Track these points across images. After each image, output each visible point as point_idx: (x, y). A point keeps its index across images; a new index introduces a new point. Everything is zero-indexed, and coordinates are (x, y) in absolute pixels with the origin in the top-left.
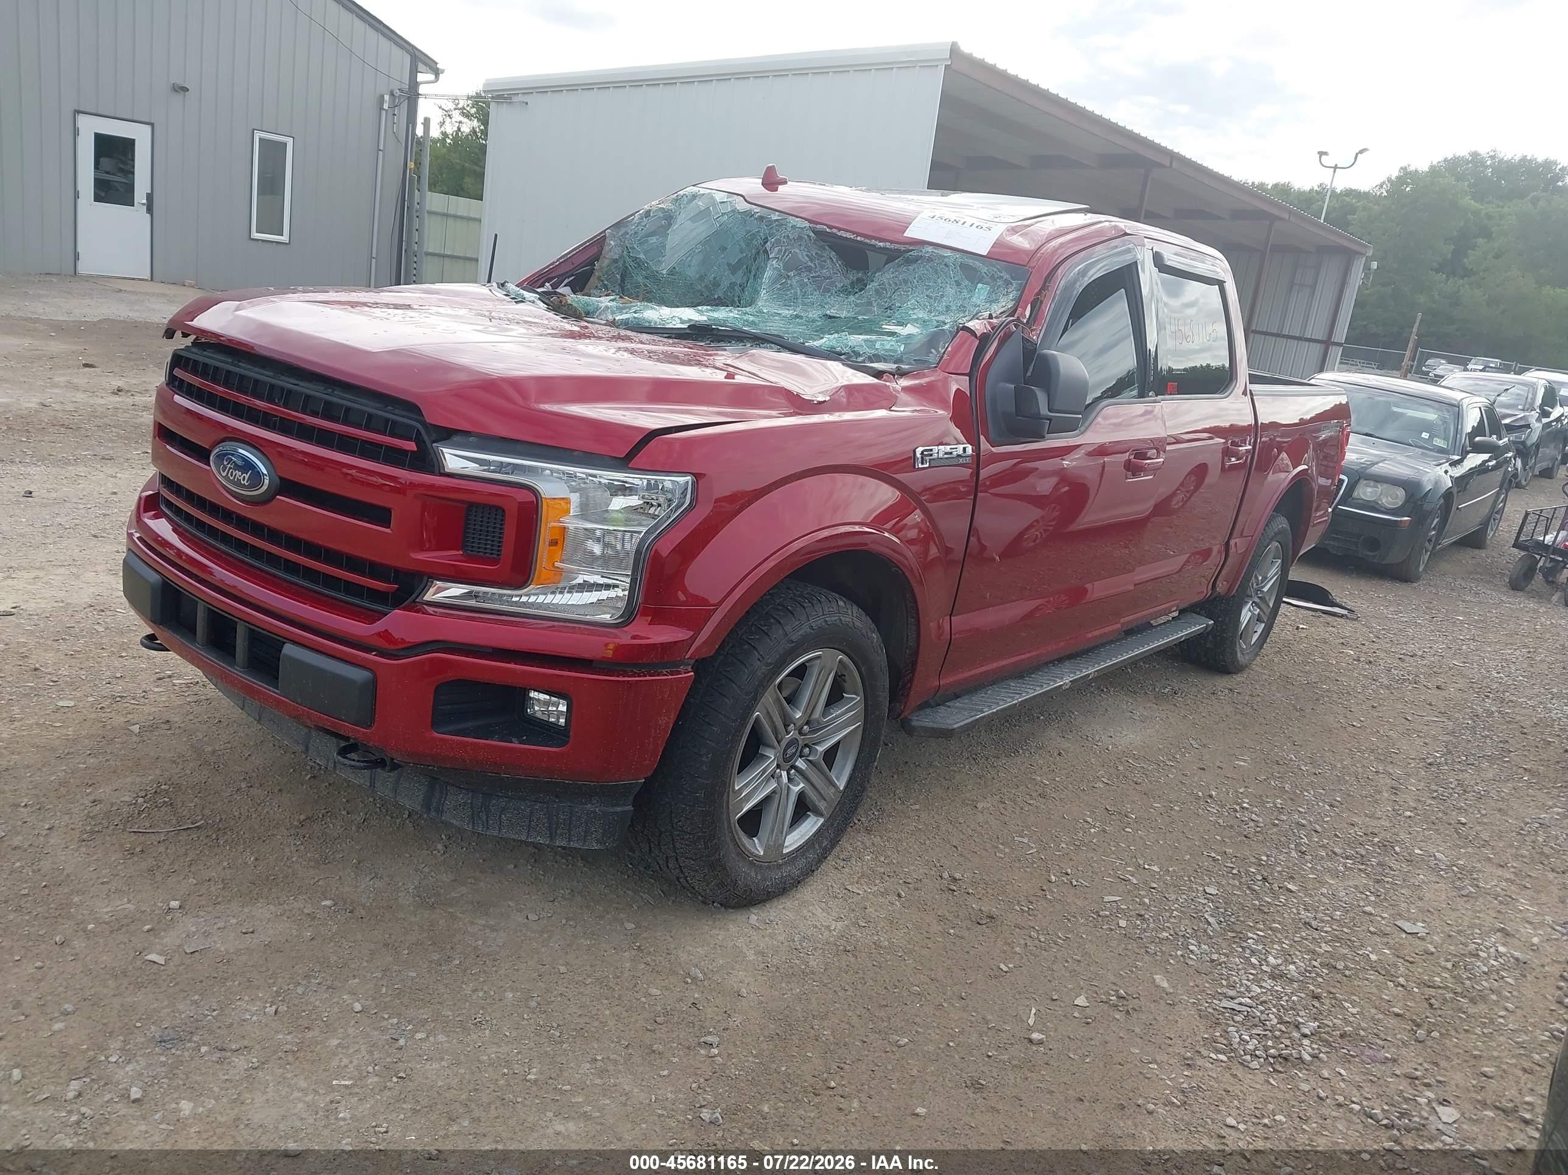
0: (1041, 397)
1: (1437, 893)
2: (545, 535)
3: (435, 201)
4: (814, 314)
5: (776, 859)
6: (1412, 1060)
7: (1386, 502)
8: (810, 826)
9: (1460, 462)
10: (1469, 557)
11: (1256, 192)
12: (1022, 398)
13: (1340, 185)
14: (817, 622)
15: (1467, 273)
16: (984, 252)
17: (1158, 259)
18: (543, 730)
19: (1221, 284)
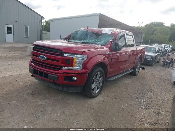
0: (118, 47)
1: (159, 94)
2: (74, 62)
3: (44, 32)
4: (94, 41)
5: (95, 93)
6: (159, 108)
7: (149, 58)
8: (98, 90)
9: (156, 54)
10: (158, 64)
11: (132, 27)
12: (116, 47)
13: (140, 26)
14: (98, 69)
15: (154, 35)
16: (110, 34)
17: (126, 34)
18: (74, 80)
19: (132, 36)
